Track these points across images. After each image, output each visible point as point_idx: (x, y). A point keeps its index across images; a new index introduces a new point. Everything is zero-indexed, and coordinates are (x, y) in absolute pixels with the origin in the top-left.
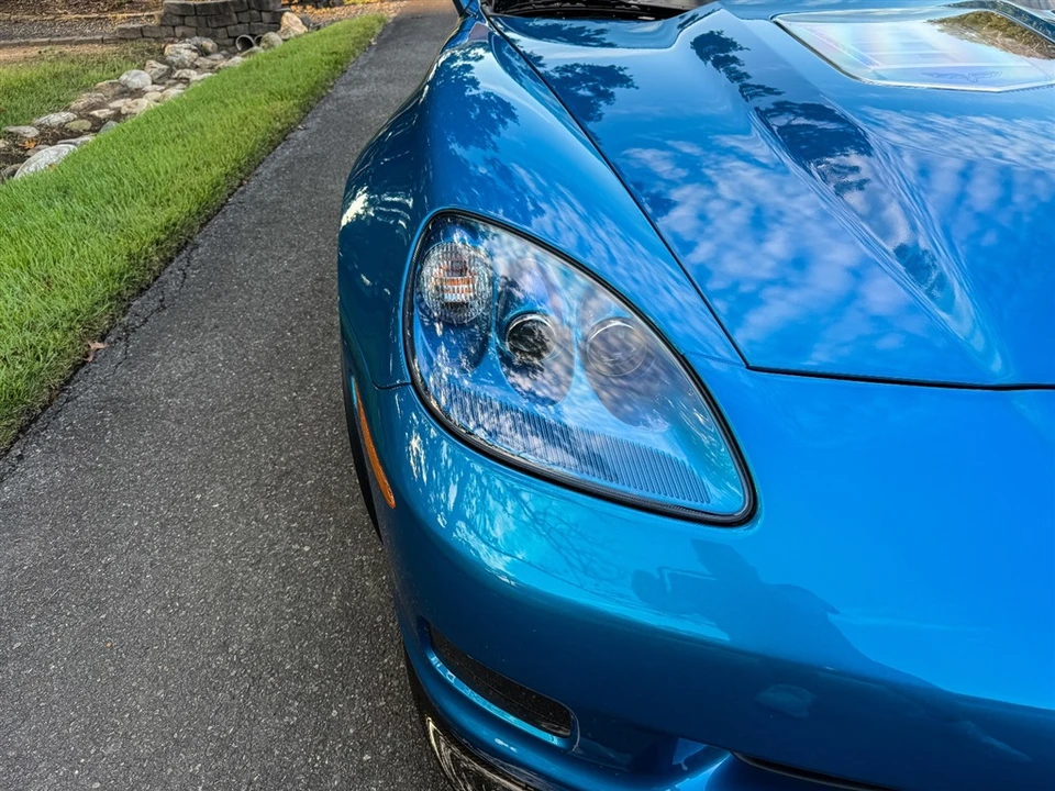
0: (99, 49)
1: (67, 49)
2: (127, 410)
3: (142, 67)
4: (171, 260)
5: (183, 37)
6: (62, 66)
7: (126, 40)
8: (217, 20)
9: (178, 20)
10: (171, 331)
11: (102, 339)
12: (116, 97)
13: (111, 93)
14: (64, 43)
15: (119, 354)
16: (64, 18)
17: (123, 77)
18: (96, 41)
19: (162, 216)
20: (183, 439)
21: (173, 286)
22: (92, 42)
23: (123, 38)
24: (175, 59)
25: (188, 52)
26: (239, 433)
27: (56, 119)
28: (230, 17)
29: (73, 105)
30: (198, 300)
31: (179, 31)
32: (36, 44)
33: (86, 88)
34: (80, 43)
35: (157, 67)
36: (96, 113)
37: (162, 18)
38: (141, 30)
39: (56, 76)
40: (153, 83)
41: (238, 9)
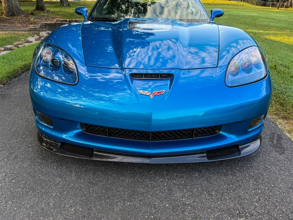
0: (24, 33)
1: (16, 32)
2: (4, 96)
3: (33, 37)
4: (24, 72)
5: (45, 30)
6: (13, 36)
7: (31, 31)
8: (54, 27)
9: (44, 27)
10: (19, 84)
11: (4, 85)
13: (24, 42)
14: (16, 31)
15: (6, 87)
16: (17, 25)
17: (28, 39)
18: (24, 31)
19: (24, 63)
20: (14, 101)
21: (23, 76)
22: (23, 31)
23: (30, 30)
24: (42, 35)
25: (45, 34)
26: (26, 100)
27: (9, 46)
28: (57, 26)
29: (14, 44)
30: (27, 79)
31: (44, 29)
32: (9, 31)
33: (18, 41)
34: (20, 31)
35: (36, 37)
36: (19, 46)
37: (40, 26)
38: (35, 29)
39: (11, 38)
40: (35, 40)
41: (59, 25)
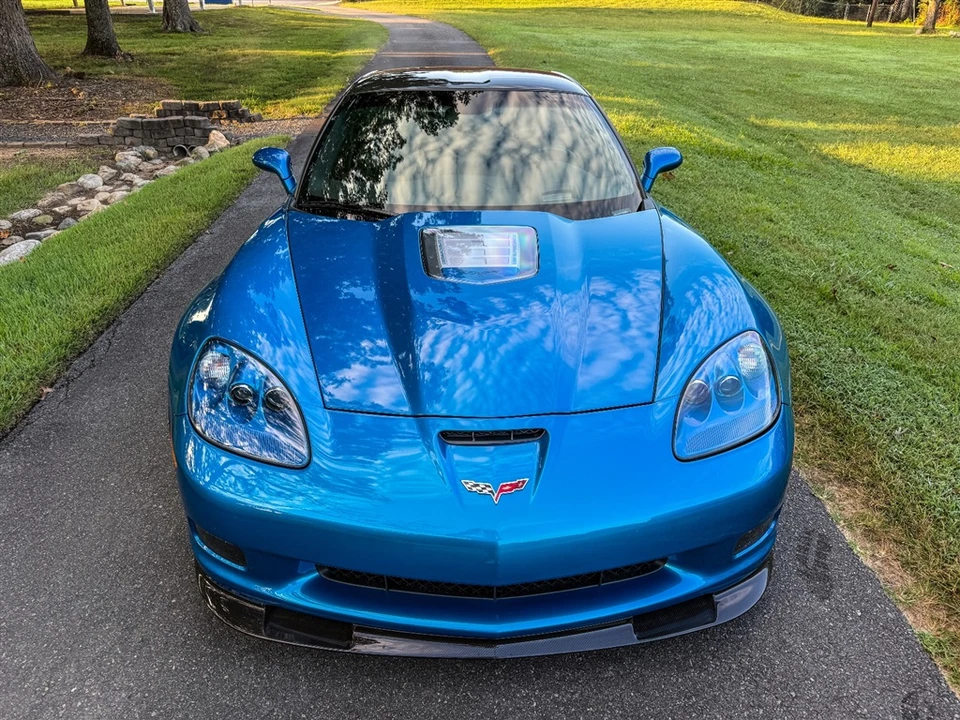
0: (63, 154)
1: (38, 152)
2: (64, 430)
3: (96, 172)
4: (102, 332)
5: (132, 144)
6: (33, 169)
7: (85, 146)
8: (159, 133)
9: (128, 132)
10: (97, 381)
11: (51, 386)
12: (74, 196)
13: (69, 193)
14: (35, 146)
15: (62, 396)
16: (37, 122)
17: (81, 180)
18: (62, 146)
19: (98, 302)
20: (97, 447)
21: (101, 351)
22: (58, 146)
23: (82, 144)
24: (123, 165)
25: (134, 158)
26: (132, 444)
27: (25, 214)
28: (169, 131)
29: (40, 203)
30: (118, 362)
31: (128, 140)
32: (12, 147)
33: (52, 189)
34: (49, 147)
35: (107, 171)
36: (57, 209)
37: (115, 131)
38: (98, 139)
39: (28, 177)
40: (104, 184)
41: (176, 126)
